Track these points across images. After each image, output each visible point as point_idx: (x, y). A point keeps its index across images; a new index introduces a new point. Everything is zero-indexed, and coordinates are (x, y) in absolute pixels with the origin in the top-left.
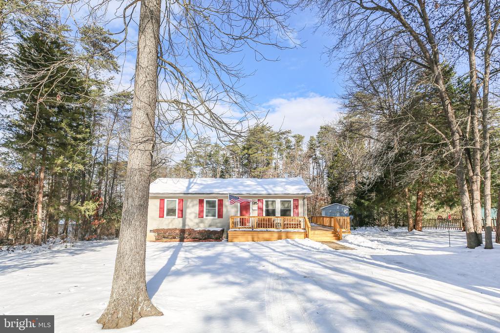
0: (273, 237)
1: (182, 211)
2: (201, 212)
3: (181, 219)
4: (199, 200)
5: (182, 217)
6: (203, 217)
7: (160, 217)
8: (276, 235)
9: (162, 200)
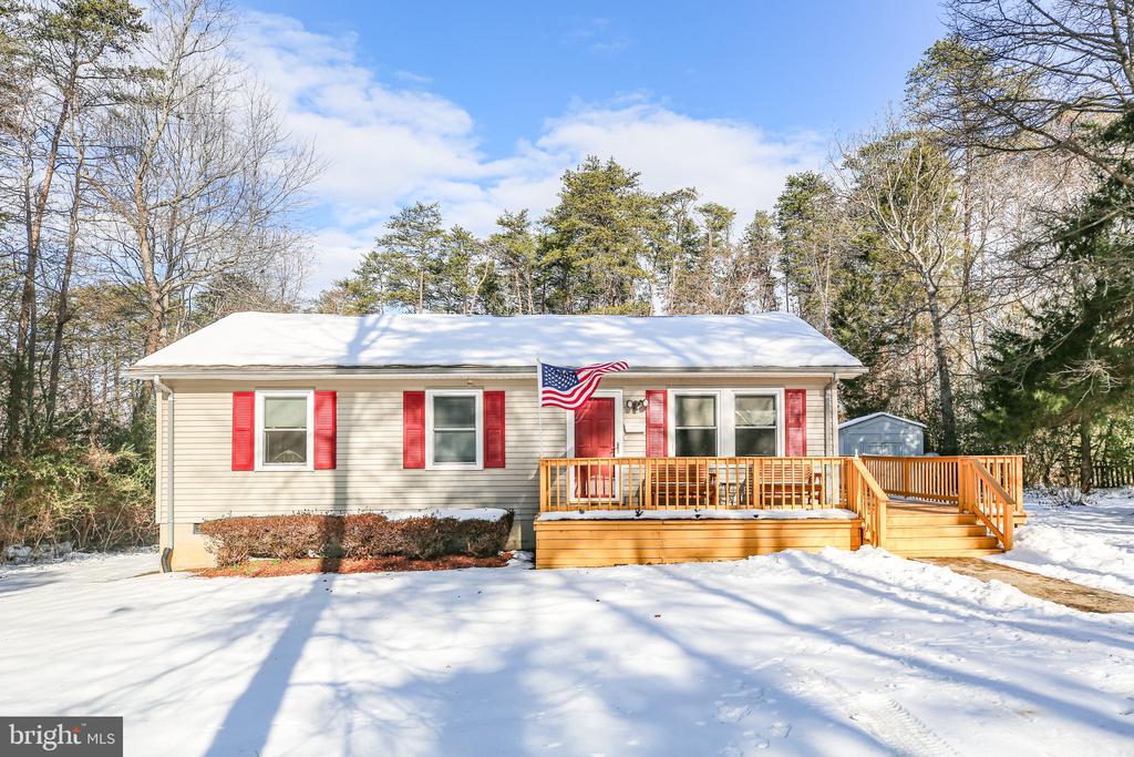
0: (724, 543)
1: (332, 440)
2: (414, 442)
3: (326, 476)
4: (405, 392)
5: (333, 466)
6: (420, 465)
7: (236, 467)
8: (735, 537)
9: (244, 397)
